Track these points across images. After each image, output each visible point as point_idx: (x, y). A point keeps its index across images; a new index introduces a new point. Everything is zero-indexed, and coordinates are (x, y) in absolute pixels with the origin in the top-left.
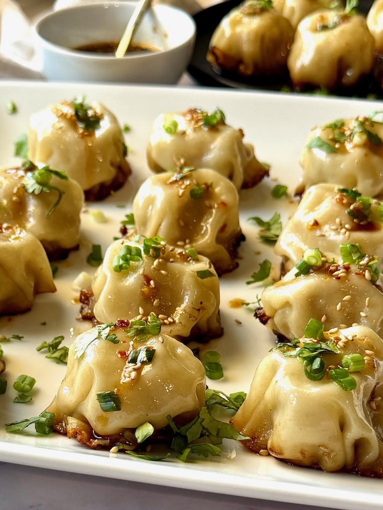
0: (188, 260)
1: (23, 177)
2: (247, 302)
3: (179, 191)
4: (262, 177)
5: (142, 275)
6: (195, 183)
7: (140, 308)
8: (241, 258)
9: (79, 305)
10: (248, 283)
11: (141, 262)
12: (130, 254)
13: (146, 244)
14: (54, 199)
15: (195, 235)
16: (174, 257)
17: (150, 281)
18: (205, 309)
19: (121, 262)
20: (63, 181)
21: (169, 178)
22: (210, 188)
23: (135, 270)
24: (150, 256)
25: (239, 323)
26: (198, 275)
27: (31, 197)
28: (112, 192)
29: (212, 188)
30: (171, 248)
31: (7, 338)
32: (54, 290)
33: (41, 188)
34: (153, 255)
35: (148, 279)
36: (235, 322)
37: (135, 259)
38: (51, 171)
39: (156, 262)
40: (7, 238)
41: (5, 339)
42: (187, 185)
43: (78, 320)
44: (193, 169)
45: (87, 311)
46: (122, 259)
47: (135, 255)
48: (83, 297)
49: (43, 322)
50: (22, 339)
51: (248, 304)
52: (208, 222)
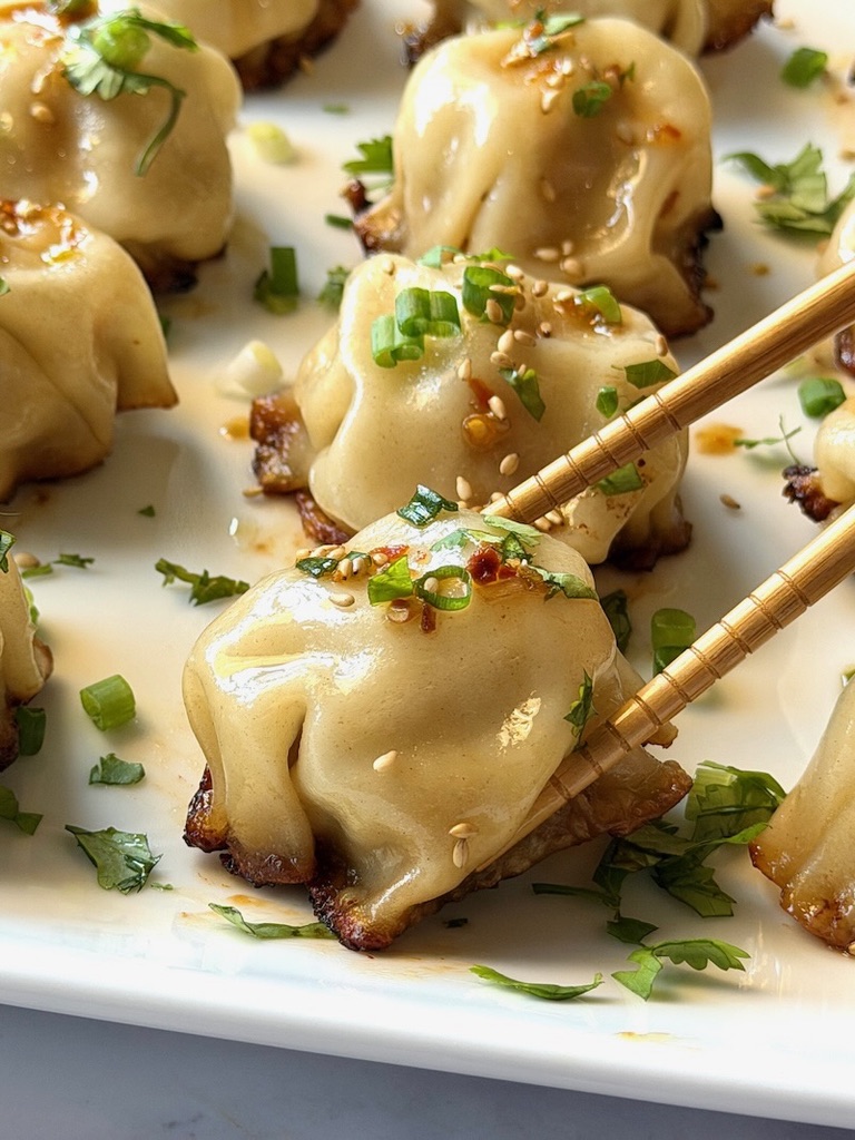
0: (593, 322)
1: (60, 39)
2: (749, 436)
3: (540, 95)
4: (750, 24)
5: (463, 379)
6: (587, 67)
7: (459, 480)
8: (713, 287)
9: (250, 448)
11: (459, 338)
12: (427, 315)
13: (474, 282)
14: (158, 114)
15: (589, 226)
16: (548, 314)
17: (490, 397)
18: (651, 481)
19: (400, 339)
20: (183, 51)
21: (508, 51)
22: (627, 80)
23: (439, 362)
24: (486, 320)
25: (733, 506)
26: (629, 379)
27: (87, 107)
28: (306, 63)
29: (632, 80)
30: (537, 285)
31: (43, 563)
32: (170, 400)
33: (119, 79)
34: (496, 316)
35: (480, 393)
36: (722, 506)
37: (440, 329)
38: (147, 25)
39: (504, 341)
40: (35, 254)
41: (37, 565)
42: (565, 76)
43: (249, 496)
44: (572, 18)
45: (276, 468)
46: (403, 332)
47: (439, 319)
48: (261, 424)
49: (144, 506)
50: (88, 565)
51: (751, 445)
52: (626, 187)
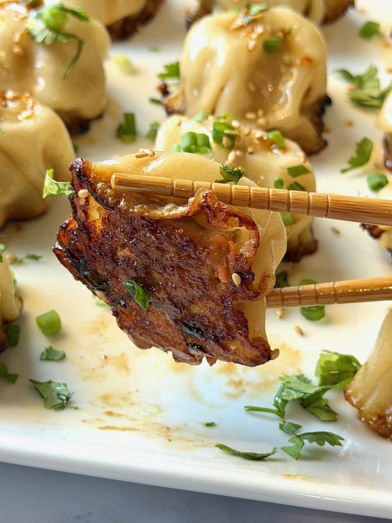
0: (272, 147)
1: (26, 17)
3: (247, 43)
4: (344, 10)
6: (270, 30)
8: (328, 131)
10: (344, 171)
12: (196, 144)
13: (218, 129)
14: (72, 51)
15: (271, 104)
16: (252, 144)
18: (298, 221)
20: (83, 22)
21: (232, 23)
22: (288, 36)
24: (223, 146)
25: (336, 232)
26: (290, 174)
27: (39, 49)
28: (139, 28)
29: (290, 36)
30: (247, 130)
31: (19, 258)
33: (54, 36)
34: (227, 144)
36: (331, 232)
37: (202, 151)
38: (66, 10)
39: (231, 156)
40: (14, 116)
41: (16, 259)
42: (259, 34)
44: (264, 8)
47: (201, 146)
50: (40, 259)
52: (287, 85)
